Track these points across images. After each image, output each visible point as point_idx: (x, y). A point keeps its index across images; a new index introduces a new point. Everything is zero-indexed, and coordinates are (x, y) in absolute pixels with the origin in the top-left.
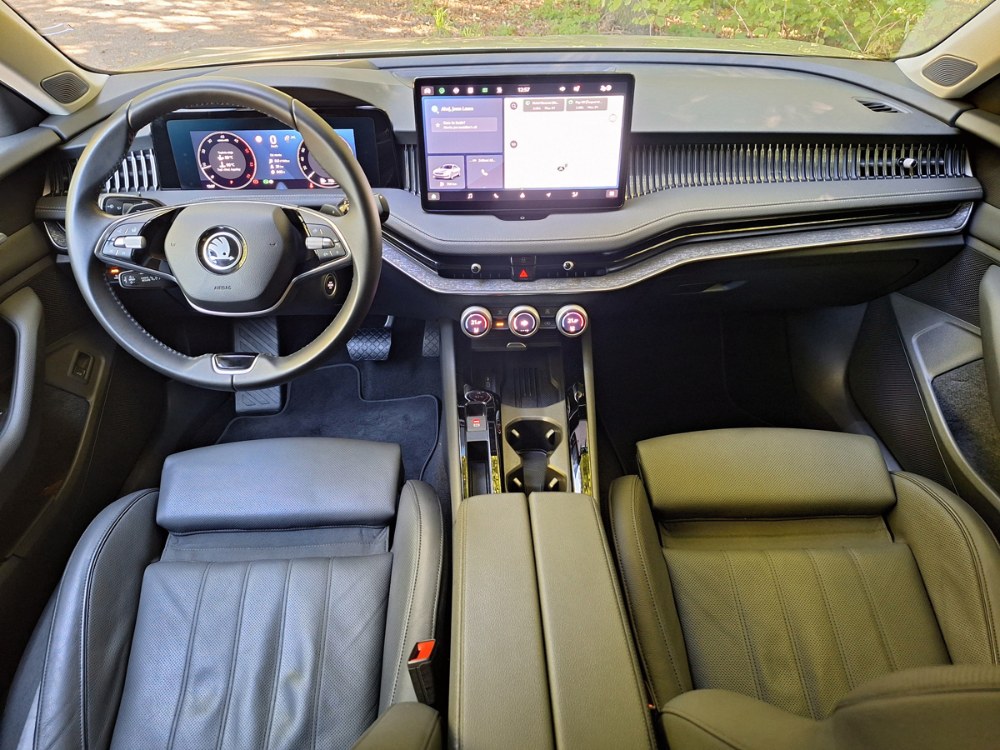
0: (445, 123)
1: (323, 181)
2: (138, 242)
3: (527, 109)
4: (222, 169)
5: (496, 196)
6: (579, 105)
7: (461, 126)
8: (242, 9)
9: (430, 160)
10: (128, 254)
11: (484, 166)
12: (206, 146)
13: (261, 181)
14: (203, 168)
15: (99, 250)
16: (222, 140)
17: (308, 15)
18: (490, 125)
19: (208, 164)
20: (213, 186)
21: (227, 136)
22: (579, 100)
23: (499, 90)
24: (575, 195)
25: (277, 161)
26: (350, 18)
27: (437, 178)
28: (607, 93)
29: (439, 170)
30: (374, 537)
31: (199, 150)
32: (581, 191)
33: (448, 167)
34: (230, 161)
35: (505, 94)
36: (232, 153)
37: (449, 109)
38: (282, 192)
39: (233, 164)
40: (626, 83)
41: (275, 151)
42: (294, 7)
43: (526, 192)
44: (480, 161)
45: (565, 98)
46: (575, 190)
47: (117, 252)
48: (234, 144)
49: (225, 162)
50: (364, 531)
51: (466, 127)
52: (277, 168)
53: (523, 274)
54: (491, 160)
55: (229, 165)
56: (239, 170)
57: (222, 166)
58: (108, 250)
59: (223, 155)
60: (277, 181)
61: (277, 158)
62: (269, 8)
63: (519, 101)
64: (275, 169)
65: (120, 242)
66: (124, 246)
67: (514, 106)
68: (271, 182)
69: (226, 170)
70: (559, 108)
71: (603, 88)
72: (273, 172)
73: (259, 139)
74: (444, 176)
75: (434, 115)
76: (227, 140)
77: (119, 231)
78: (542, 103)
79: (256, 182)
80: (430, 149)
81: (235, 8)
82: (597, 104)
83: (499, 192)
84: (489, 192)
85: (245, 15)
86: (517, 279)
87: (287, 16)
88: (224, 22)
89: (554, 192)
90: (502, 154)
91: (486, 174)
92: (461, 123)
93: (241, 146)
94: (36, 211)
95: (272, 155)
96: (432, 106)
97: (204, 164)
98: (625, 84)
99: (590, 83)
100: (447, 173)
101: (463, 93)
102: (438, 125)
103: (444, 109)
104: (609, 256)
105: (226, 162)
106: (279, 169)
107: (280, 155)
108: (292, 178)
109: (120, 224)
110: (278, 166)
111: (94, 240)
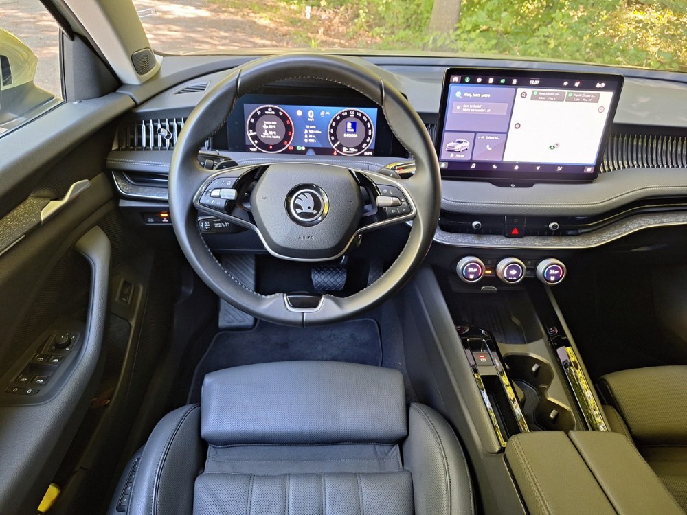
0: (465, 106)
1: (345, 149)
2: (231, 194)
3: (534, 98)
4: (265, 136)
5: (495, 167)
6: (576, 97)
7: (478, 109)
8: (176, 31)
9: (446, 136)
10: (221, 203)
11: (489, 142)
12: (256, 117)
13: (295, 148)
14: (250, 134)
15: (197, 200)
16: (270, 112)
17: (222, 38)
18: (502, 109)
19: (254, 131)
20: (255, 150)
21: (273, 109)
22: (577, 93)
23: (515, 81)
24: (559, 169)
25: (311, 131)
26: (251, 42)
27: (449, 151)
28: (600, 89)
29: (452, 144)
30: (386, 454)
31: (249, 119)
32: (564, 166)
33: (459, 142)
34: (273, 130)
35: (518, 85)
36: (275, 123)
37: (470, 95)
38: (311, 157)
39: (275, 133)
40: (617, 82)
41: (311, 123)
42: (211, 32)
43: (520, 164)
44: (487, 138)
45: (567, 91)
46: (560, 165)
47: (213, 202)
48: (279, 116)
49: (268, 130)
50: (378, 447)
51: (482, 110)
52: (310, 137)
53: (515, 232)
54: (497, 138)
55: (271, 133)
56: (279, 137)
57: (266, 133)
58: (205, 200)
59: (268, 125)
60: (307, 148)
61: (311, 129)
62: (194, 32)
63: (529, 91)
64: (308, 138)
65: (216, 193)
66: (219, 197)
67: (524, 95)
68: (303, 148)
69: (268, 137)
70: (560, 99)
71: (598, 85)
72: (306, 141)
73: (299, 113)
74: (456, 148)
75: (458, 99)
76: (273, 113)
77: (215, 184)
78: (547, 94)
79: (291, 148)
80: (447, 127)
81: (170, 30)
82: (590, 98)
83: (497, 163)
84: (490, 164)
85: (178, 35)
86: (510, 236)
87: (207, 37)
88: (163, 39)
89: (543, 166)
90: (507, 133)
91: (490, 149)
92: (478, 107)
93: (284, 118)
94: (108, 162)
95: (308, 127)
96: (456, 92)
97: (251, 131)
98: (615, 82)
99: (588, 80)
100: (458, 147)
101: (485, 82)
102: (458, 108)
103: (466, 95)
104: (581, 220)
105: (270, 130)
106: (311, 138)
107: (315, 127)
108: (321, 146)
109: (217, 178)
110: (311, 136)
111: (194, 191)
